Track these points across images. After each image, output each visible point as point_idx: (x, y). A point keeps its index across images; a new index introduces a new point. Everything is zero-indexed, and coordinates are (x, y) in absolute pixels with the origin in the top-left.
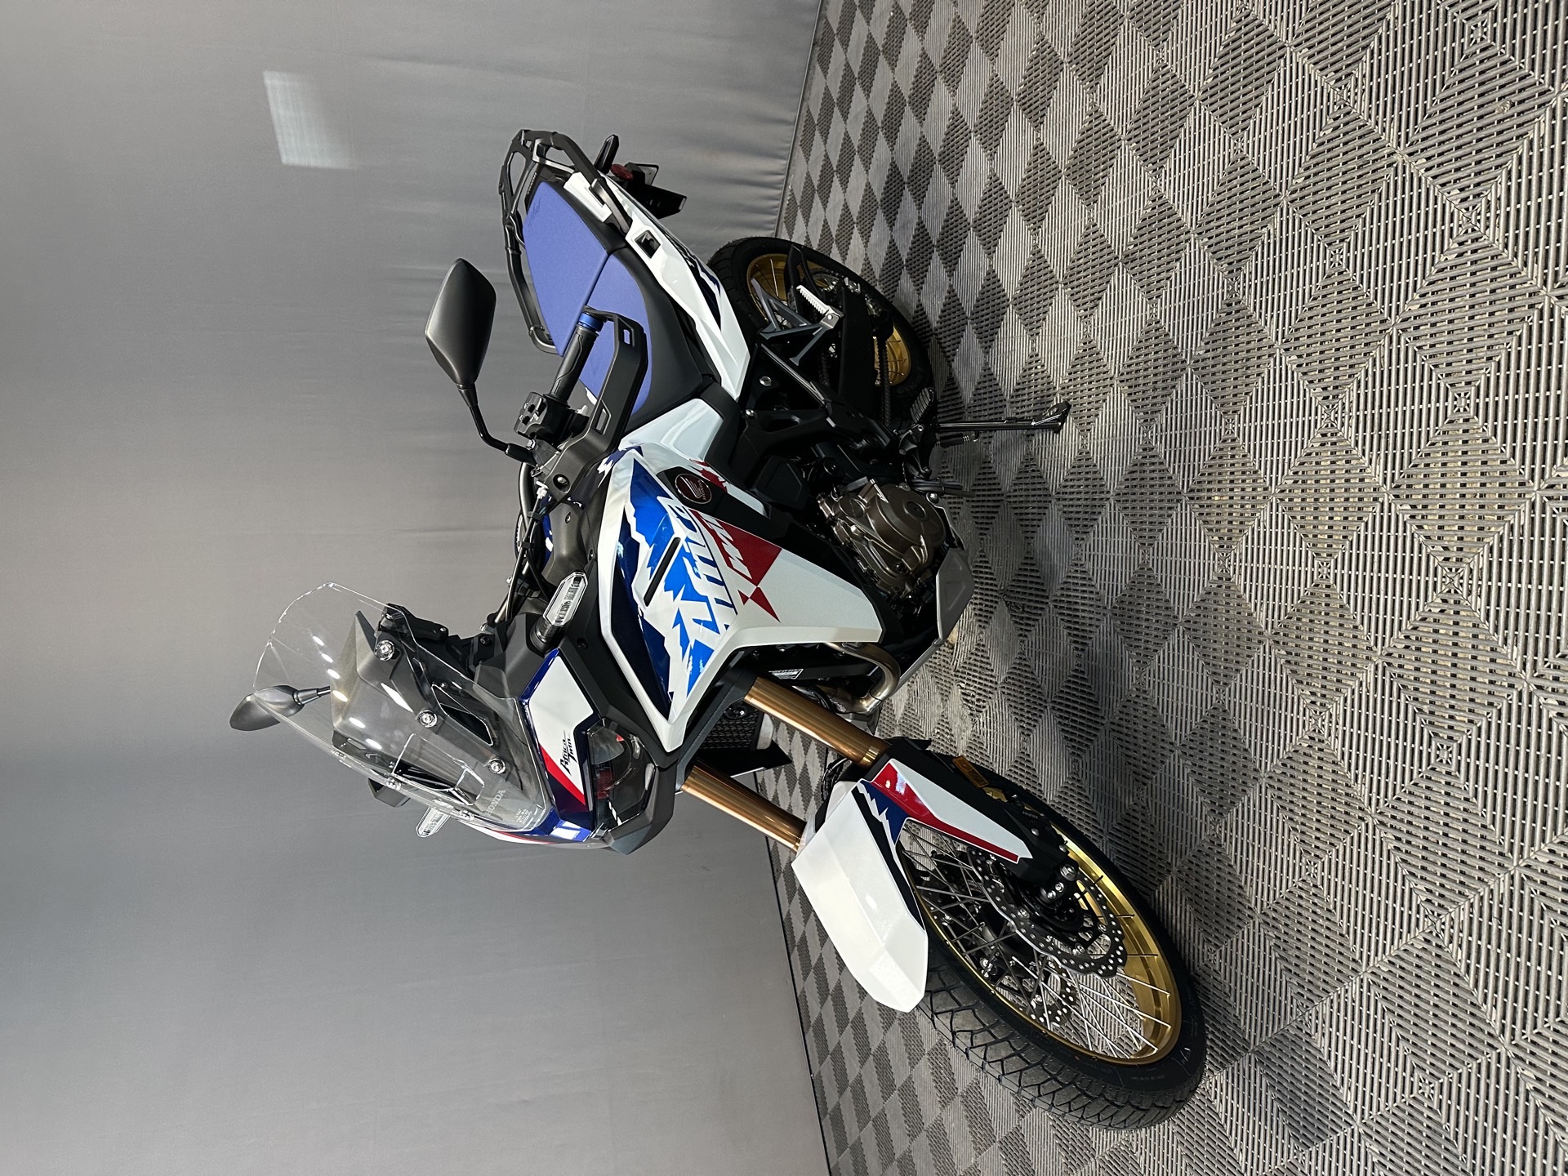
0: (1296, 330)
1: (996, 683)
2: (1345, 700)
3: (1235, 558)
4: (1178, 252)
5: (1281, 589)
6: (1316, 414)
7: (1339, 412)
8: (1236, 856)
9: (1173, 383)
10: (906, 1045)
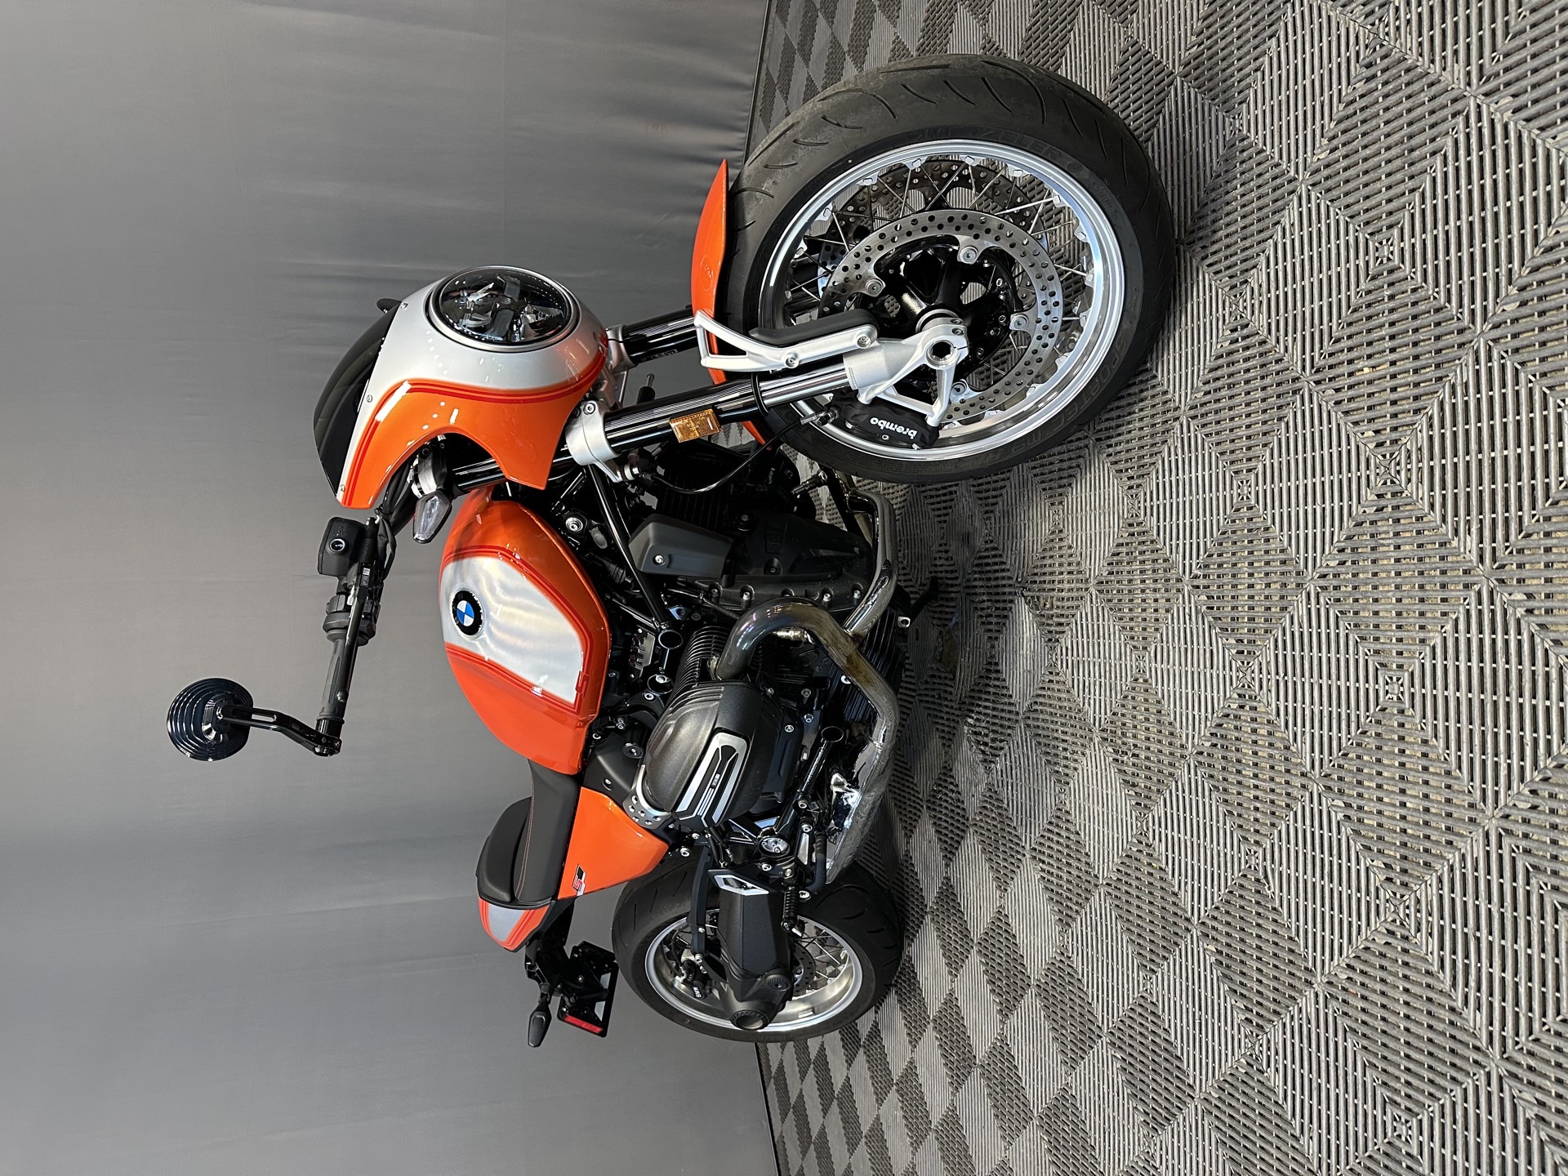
0: (1506, 55)
1: (1017, 713)
3: (1409, 457)
9: (1276, 218)
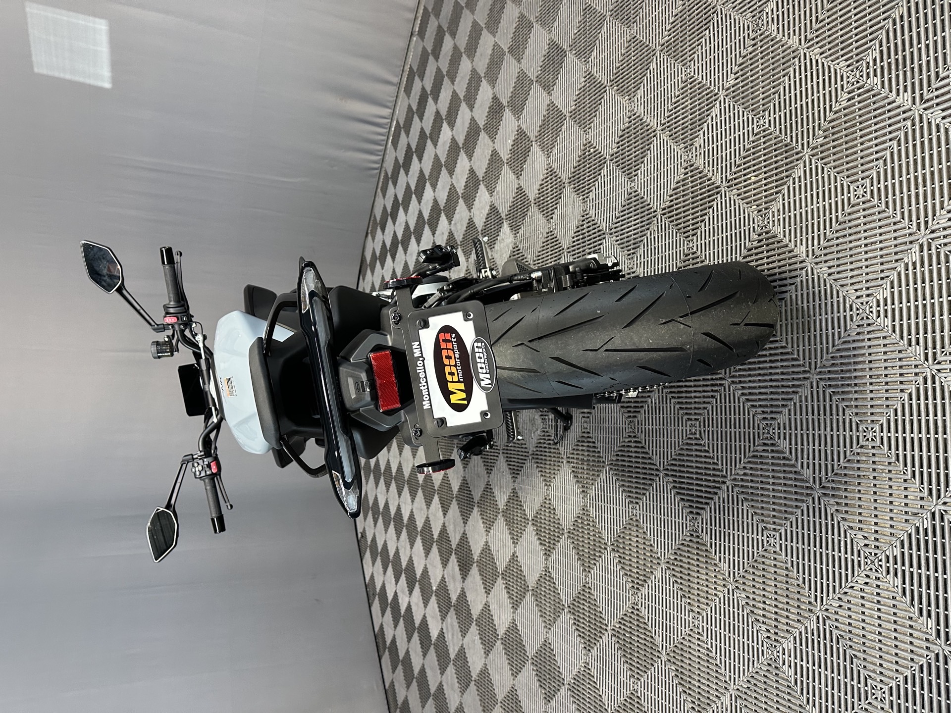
2: (892, 282)
4: (705, 25)
5: (819, 222)
6: (842, 80)
7: (864, 69)
8: (790, 449)
10: (481, 700)
